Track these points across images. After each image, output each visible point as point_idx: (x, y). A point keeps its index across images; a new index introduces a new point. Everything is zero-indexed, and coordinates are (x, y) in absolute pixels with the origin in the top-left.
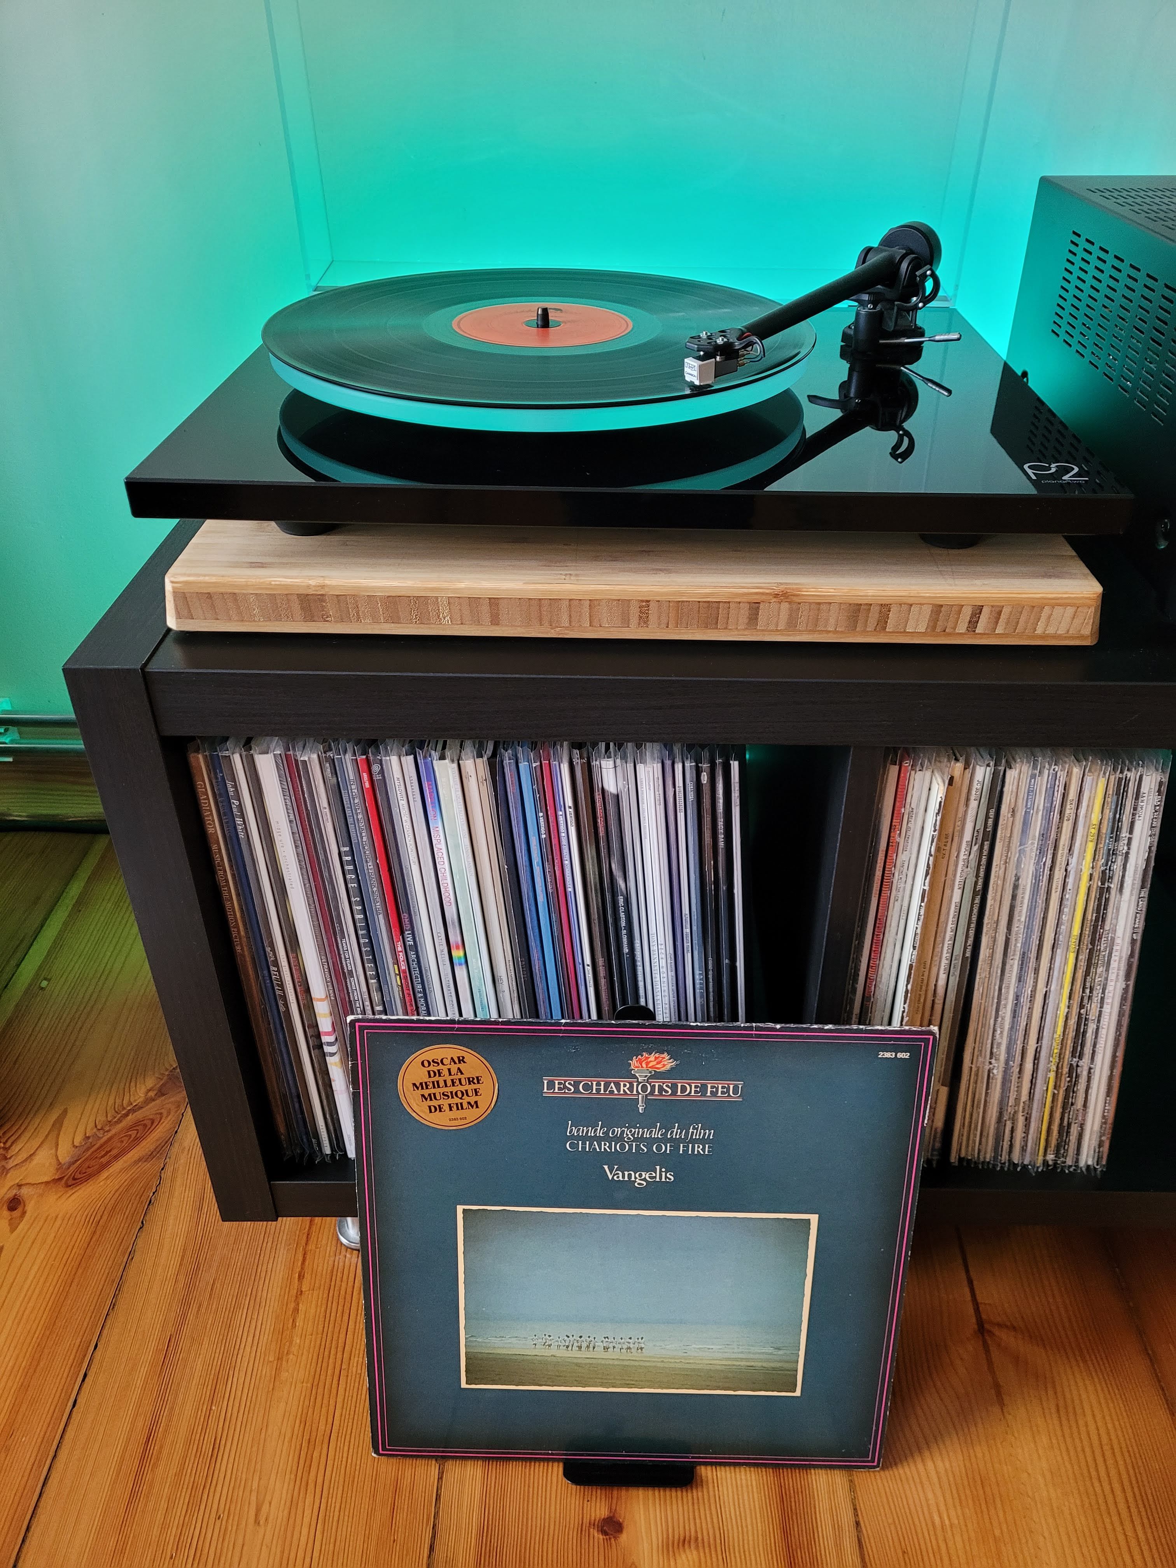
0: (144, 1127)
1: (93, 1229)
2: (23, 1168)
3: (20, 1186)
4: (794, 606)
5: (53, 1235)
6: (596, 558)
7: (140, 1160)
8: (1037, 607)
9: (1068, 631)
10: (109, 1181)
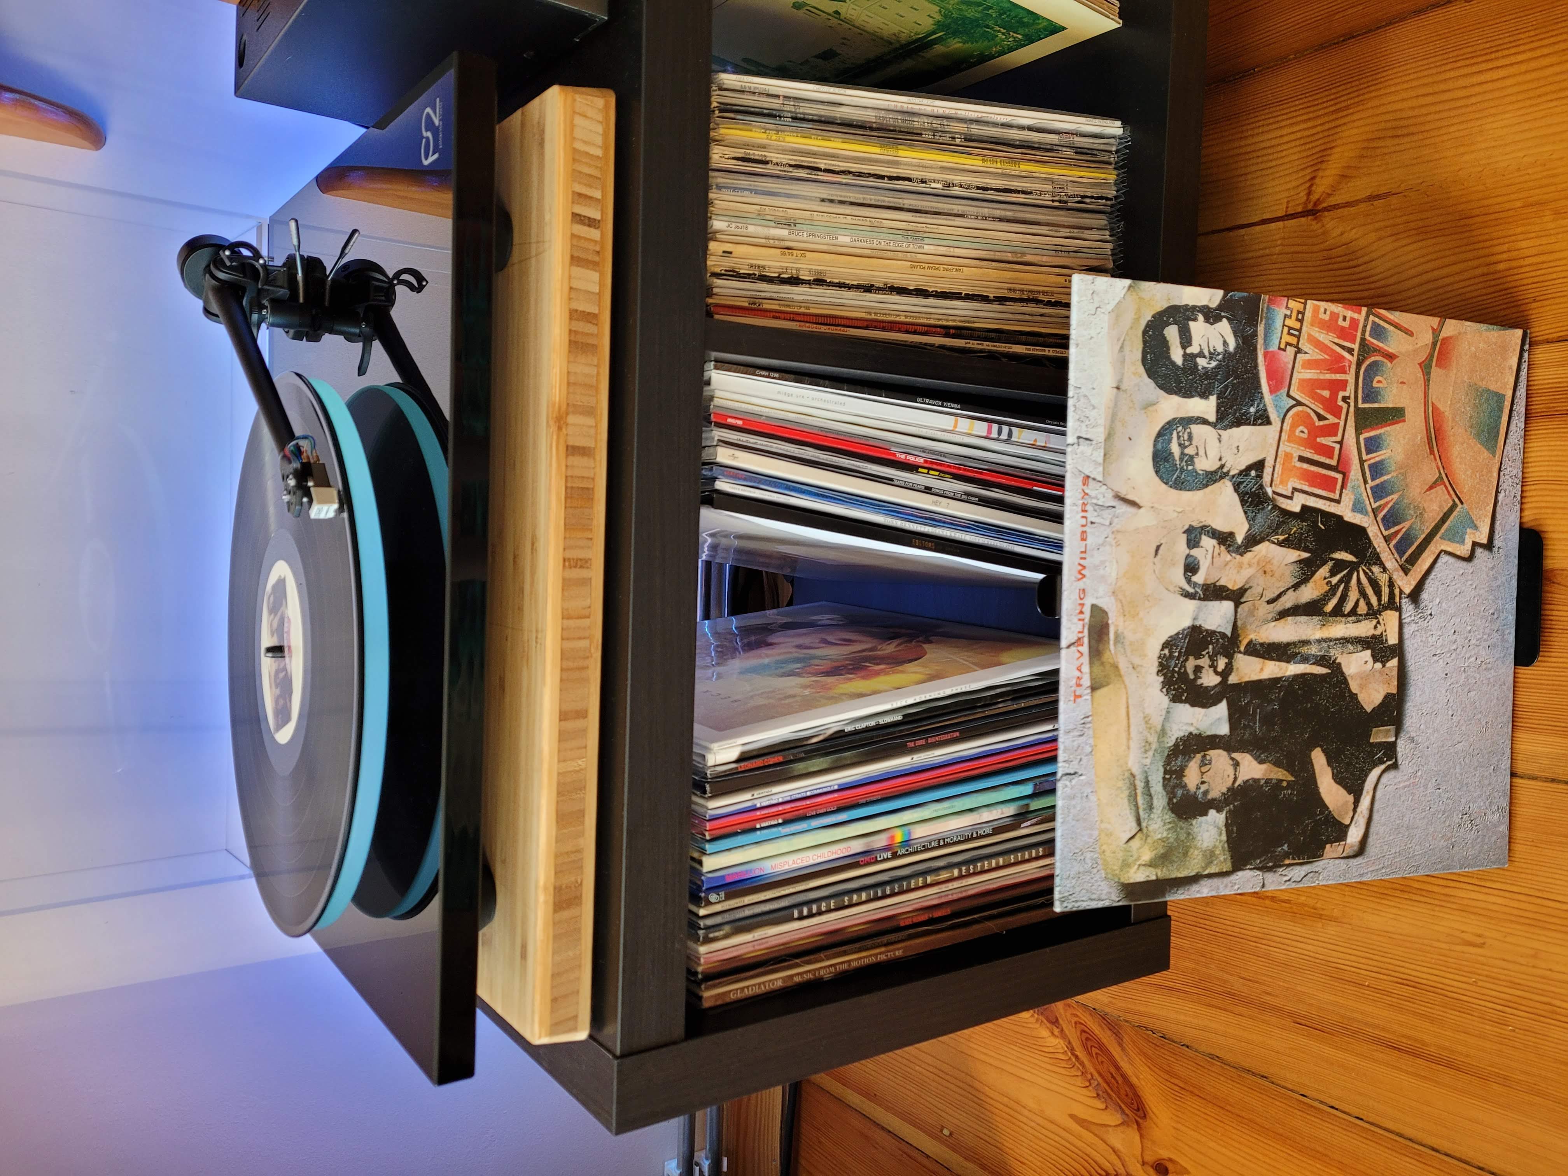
0: (1088, 1039)
1: (1188, 1094)
2: (1127, 1159)
3: (1144, 1163)
4: (571, 409)
5: (1192, 1133)
6: (521, 609)
7: (1121, 1045)
8: (575, 156)
9: (599, 122)
10: (1142, 1077)
